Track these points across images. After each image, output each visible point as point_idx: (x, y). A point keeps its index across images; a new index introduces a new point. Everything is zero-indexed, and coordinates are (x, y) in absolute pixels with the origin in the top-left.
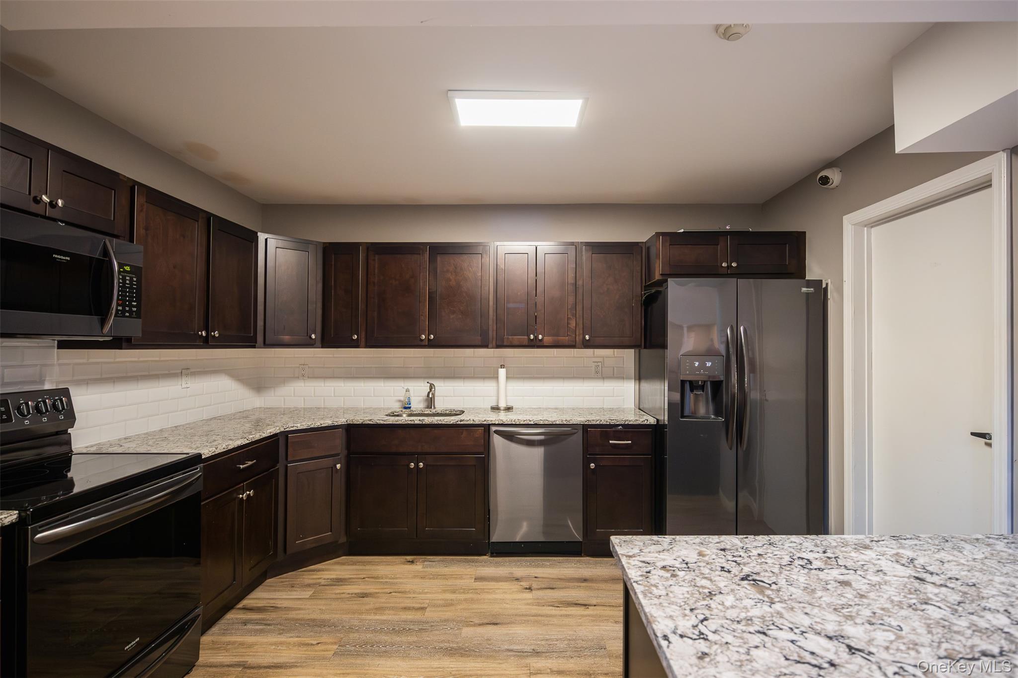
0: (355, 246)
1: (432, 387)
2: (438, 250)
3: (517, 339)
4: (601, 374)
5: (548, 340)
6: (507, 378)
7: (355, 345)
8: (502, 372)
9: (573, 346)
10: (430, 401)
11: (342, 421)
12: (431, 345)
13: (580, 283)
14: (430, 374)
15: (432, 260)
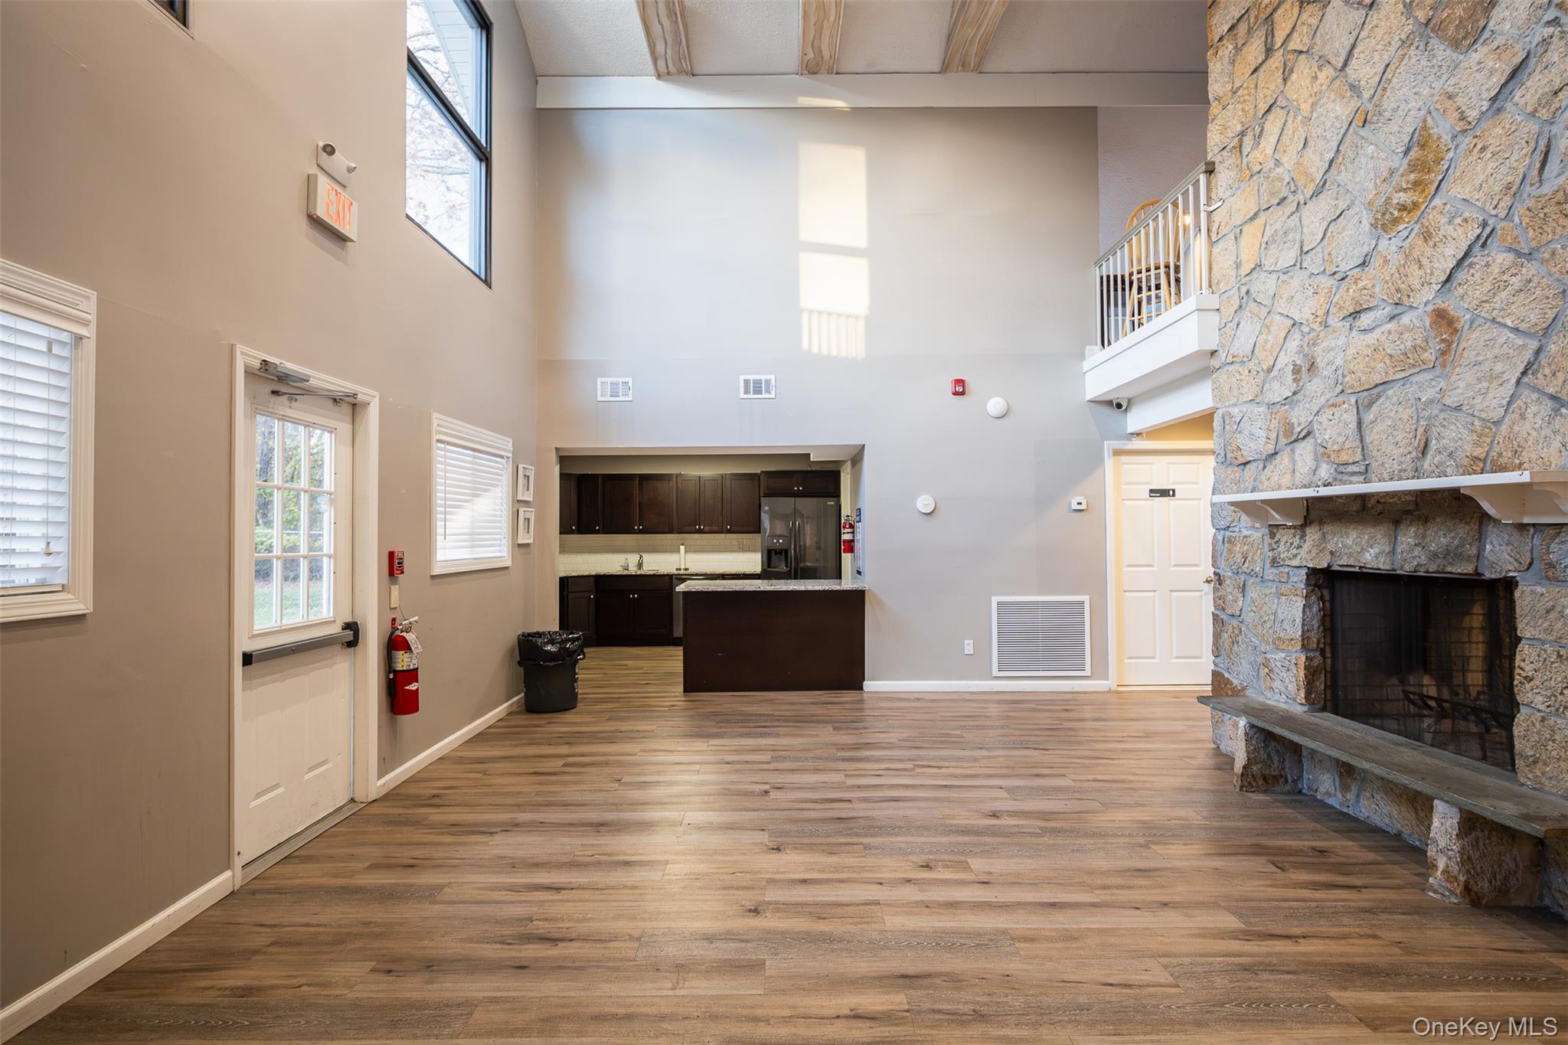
0: (596, 476)
1: (641, 557)
2: (644, 478)
3: (688, 528)
4: (743, 549)
5: (707, 529)
6: (686, 552)
7: (597, 532)
8: (682, 548)
9: (721, 532)
10: (640, 565)
11: (594, 573)
12: (640, 532)
13: (724, 496)
14: (640, 550)
15: (641, 484)
